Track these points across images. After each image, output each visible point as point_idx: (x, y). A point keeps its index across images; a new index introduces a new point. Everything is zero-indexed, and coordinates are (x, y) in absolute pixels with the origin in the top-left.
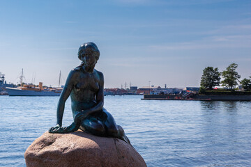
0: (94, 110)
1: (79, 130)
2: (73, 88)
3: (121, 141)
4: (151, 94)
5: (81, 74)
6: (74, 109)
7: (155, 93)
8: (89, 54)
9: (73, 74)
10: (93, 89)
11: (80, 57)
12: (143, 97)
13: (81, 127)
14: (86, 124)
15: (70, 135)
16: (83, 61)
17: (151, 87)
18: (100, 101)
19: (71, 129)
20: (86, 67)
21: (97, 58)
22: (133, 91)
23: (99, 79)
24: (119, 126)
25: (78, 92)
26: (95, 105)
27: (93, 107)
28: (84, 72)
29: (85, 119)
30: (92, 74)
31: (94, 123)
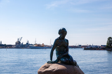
0: (65, 54)
1: (59, 62)
2: (56, 46)
3: (75, 66)
4: (87, 48)
5: (59, 40)
6: (57, 54)
7: (88, 47)
8: (63, 32)
10: (64, 46)
11: (59, 34)
12: (84, 49)
14: (61, 60)
15: (55, 64)
16: (61, 35)
17: (87, 45)
18: (67, 51)
19: (56, 62)
20: (62, 38)
21: (66, 34)
22: (80, 47)
23: (67, 42)
24: (74, 61)
25: (58, 47)
27: (64, 53)
29: (61, 58)
30: (64, 40)
31: (65, 60)
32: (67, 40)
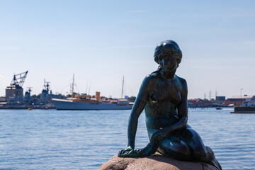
0: (175, 127)
1: (157, 153)
2: (148, 100)
3: (210, 166)
4: (244, 105)
5: (158, 81)
7: (249, 105)
8: (169, 55)
9: (149, 82)
10: (173, 101)
11: (156, 60)
13: (159, 149)
14: (165, 145)
15: (146, 160)
16: (161, 64)
17: (243, 97)
18: (183, 115)
19: (147, 152)
20: (165, 73)
21: (179, 61)
23: (181, 87)
24: (207, 148)
25: (154, 104)
26: (176, 121)
27: (174, 123)
28: (162, 79)
29: (165, 138)
30: (172, 82)
31: (177, 144)
32: (183, 82)
